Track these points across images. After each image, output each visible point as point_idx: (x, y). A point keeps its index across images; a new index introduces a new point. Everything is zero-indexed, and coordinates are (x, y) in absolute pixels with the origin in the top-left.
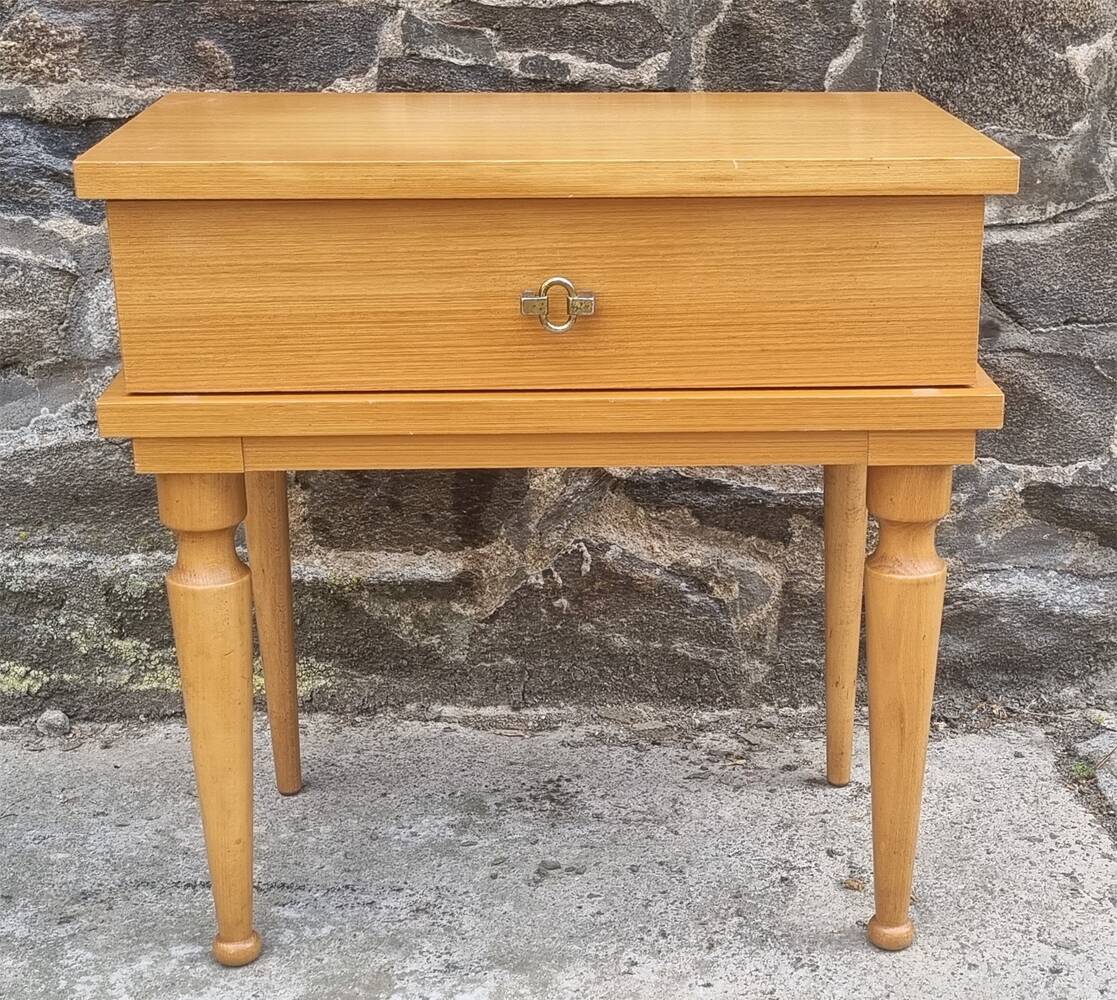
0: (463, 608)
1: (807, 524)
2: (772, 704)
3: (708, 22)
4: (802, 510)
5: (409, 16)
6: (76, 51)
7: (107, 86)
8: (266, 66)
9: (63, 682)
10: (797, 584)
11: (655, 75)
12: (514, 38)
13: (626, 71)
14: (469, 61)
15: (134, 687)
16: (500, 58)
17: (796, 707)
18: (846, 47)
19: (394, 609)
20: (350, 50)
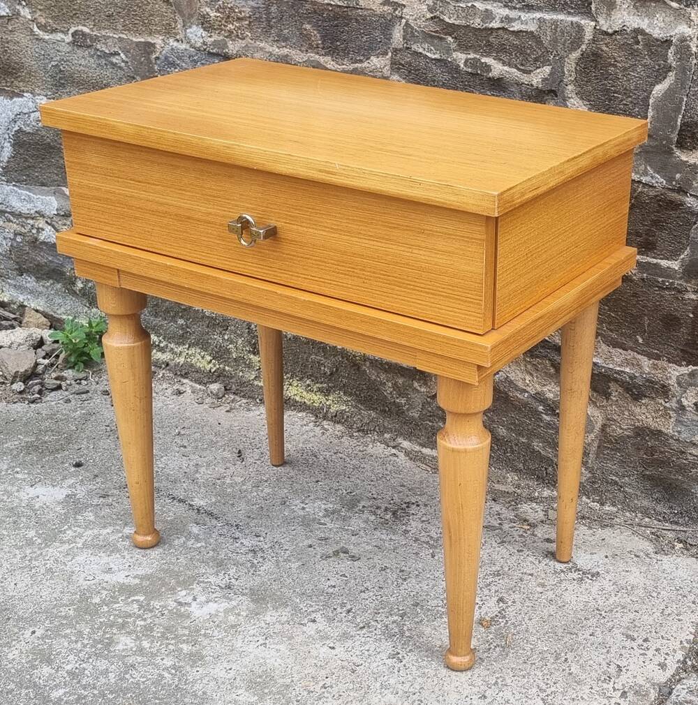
0: (420, 386)
1: (620, 390)
2: (589, 498)
3: (576, 50)
4: (616, 380)
5: (407, 24)
6: (247, 22)
7: (262, 45)
8: (338, 43)
9: (224, 370)
10: (609, 427)
11: (540, 80)
12: (463, 45)
13: (525, 75)
14: (437, 56)
15: (256, 383)
16: (455, 56)
17: (602, 504)
18: (665, 78)
19: (383, 376)
20: (379, 40)
